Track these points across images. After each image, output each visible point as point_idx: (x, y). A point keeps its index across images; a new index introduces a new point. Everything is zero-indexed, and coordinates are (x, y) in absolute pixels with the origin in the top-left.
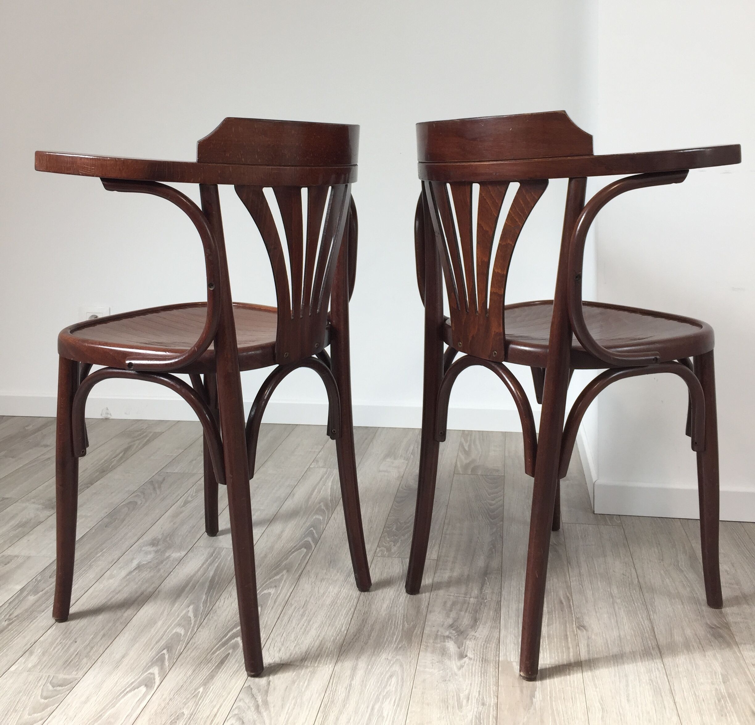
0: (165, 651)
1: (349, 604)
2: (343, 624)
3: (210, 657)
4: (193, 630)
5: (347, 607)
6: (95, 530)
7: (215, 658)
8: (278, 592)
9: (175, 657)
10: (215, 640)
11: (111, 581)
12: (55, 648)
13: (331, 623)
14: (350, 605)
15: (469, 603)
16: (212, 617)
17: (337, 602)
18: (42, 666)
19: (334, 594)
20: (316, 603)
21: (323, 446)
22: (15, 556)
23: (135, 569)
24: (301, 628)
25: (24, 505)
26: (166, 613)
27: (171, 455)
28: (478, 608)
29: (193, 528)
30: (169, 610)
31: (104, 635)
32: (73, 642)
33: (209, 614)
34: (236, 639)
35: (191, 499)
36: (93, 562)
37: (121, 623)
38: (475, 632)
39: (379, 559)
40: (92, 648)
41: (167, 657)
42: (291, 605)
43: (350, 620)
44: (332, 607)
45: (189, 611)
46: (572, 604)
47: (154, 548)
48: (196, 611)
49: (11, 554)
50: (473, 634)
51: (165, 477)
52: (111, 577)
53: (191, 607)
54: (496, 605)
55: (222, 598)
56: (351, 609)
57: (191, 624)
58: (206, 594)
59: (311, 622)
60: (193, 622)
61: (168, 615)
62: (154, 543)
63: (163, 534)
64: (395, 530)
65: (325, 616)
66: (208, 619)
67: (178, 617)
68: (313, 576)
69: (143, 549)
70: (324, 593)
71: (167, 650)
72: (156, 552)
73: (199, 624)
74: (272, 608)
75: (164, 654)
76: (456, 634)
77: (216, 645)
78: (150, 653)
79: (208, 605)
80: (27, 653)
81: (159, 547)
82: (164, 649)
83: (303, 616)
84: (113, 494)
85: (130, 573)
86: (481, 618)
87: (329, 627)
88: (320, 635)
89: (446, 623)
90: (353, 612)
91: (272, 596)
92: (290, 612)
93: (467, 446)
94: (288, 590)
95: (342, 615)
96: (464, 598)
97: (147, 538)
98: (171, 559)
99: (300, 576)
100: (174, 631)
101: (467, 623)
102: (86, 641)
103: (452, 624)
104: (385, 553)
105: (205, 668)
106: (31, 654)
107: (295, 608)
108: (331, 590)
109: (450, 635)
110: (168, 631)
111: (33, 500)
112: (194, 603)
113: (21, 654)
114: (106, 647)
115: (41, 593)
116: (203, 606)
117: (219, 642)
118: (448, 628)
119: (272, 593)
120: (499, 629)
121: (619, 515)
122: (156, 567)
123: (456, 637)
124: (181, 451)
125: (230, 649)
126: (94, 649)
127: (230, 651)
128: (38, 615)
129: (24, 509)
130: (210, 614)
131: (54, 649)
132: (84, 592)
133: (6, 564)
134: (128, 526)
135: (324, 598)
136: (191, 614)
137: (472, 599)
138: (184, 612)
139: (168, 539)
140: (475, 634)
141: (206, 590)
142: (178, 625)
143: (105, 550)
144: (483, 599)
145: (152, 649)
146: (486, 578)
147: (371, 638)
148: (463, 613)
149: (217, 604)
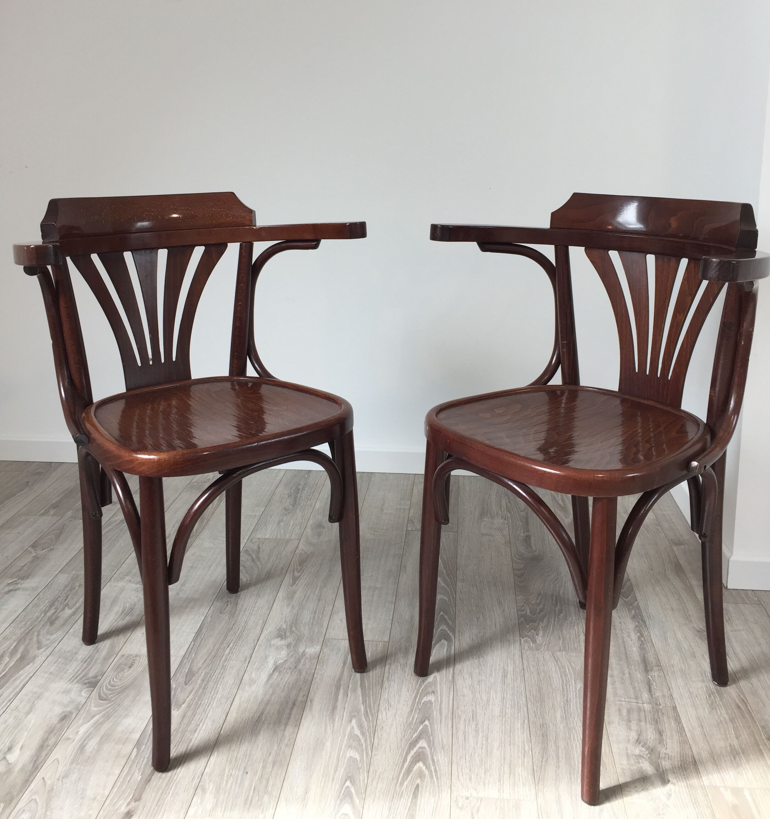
0: (348, 783)
1: (519, 714)
2: (524, 741)
3: (400, 790)
4: (367, 754)
5: (519, 718)
6: (211, 618)
7: (406, 790)
8: (439, 700)
9: (362, 791)
10: (396, 765)
11: (254, 687)
12: (227, 781)
13: (510, 740)
14: (521, 715)
15: (645, 711)
16: (381, 735)
17: (506, 712)
18: (222, 808)
19: (499, 701)
20: (485, 714)
21: (410, 502)
22: (137, 656)
23: (274, 671)
24: (482, 748)
25: (120, 584)
26: (329, 731)
27: (253, 514)
28: (656, 716)
29: (315, 612)
30: (332, 726)
31: (274, 763)
32: (243, 773)
33: (376, 731)
34: (418, 764)
35: (299, 574)
36: (225, 661)
37: (286, 746)
38: (666, 749)
39: (528, 653)
40: (268, 780)
41: (353, 791)
42: (460, 717)
43: (529, 736)
44: (504, 720)
45: (353, 727)
46: (750, 709)
47: (283, 642)
48: (361, 727)
49: (131, 653)
50: (664, 752)
51: (259, 545)
52: (252, 682)
53: (354, 721)
54: (674, 712)
55: (382, 708)
56: (524, 721)
57: (362, 745)
58: (363, 703)
59: (489, 741)
60: (363, 741)
61: (333, 732)
62: (281, 634)
63: (285, 622)
64: (530, 615)
65: (501, 731)
66: (378, 738)
67: (345, 736)
68: (468, 678)
69: (272, 642)
70: (488, 701)
71: (351, 782)
72: (288, 646)
73: (371, 746)
74: (441, 721)
75: (348, 787)
76: (647, 752)
77: (400, 772)
78: (334, 786)
79: (371, 719)
80: (199, 790)
81: (289, 640)
82: (346, 780)
83: (477, 731)
84: (212, 568)
85: (271, 676)
86: (664, 729)
87: (510, 746)
88: (506, 757)
89: (631, 738)
90: (528, 724)
91: (434, 705)
92: (462, 726)
93: (560, 499)
94: (449, 697)
95: (518, 729)
96: (636, 704)
97: (271, 628)
98: (307, 656)
99: (453, 677)
100: (348, 756)
101: (652, 738)
102: (257, 772)
103: (638, 739)
104: (532, 644)
105: (400, 806)
106: (204, 790)
107: (465, 721)
108: (494, 696)
109: (641, 754)
110: (341, 755)
111: (127, 578)
112: (355, 716)
113: (192, 792)
114: (282, 779)
115: (183, 706)
116: (366, 720)
117: (402, 769)
118: (636, 743)
119: (433, 700)
120: (688, 744)
121: (753, 590)
122: (296, 667)
123: (649, 755)
124: (262, 509)
125: (417, 779)
126: (271, 782)
127: (418, 781)
128: (191, 737)
129: (122, 590)
130: (378, 730)
131: (226, 785)
132: (230, 704)
133: (130, 667)
134: (245, 611)
135: (491, 706)
136: (357, 732)
137: (645, 705)
138: (349, 729)
139: (294, 629)
140: (667, 752)
141: (361, 698)
142: (349, 747)
143: (231, 646)
144: (657, 704)
145: (333, 780)
146: (649, 676)
147: (561, 759)
148: (643, 724)
149: (380, 717)
